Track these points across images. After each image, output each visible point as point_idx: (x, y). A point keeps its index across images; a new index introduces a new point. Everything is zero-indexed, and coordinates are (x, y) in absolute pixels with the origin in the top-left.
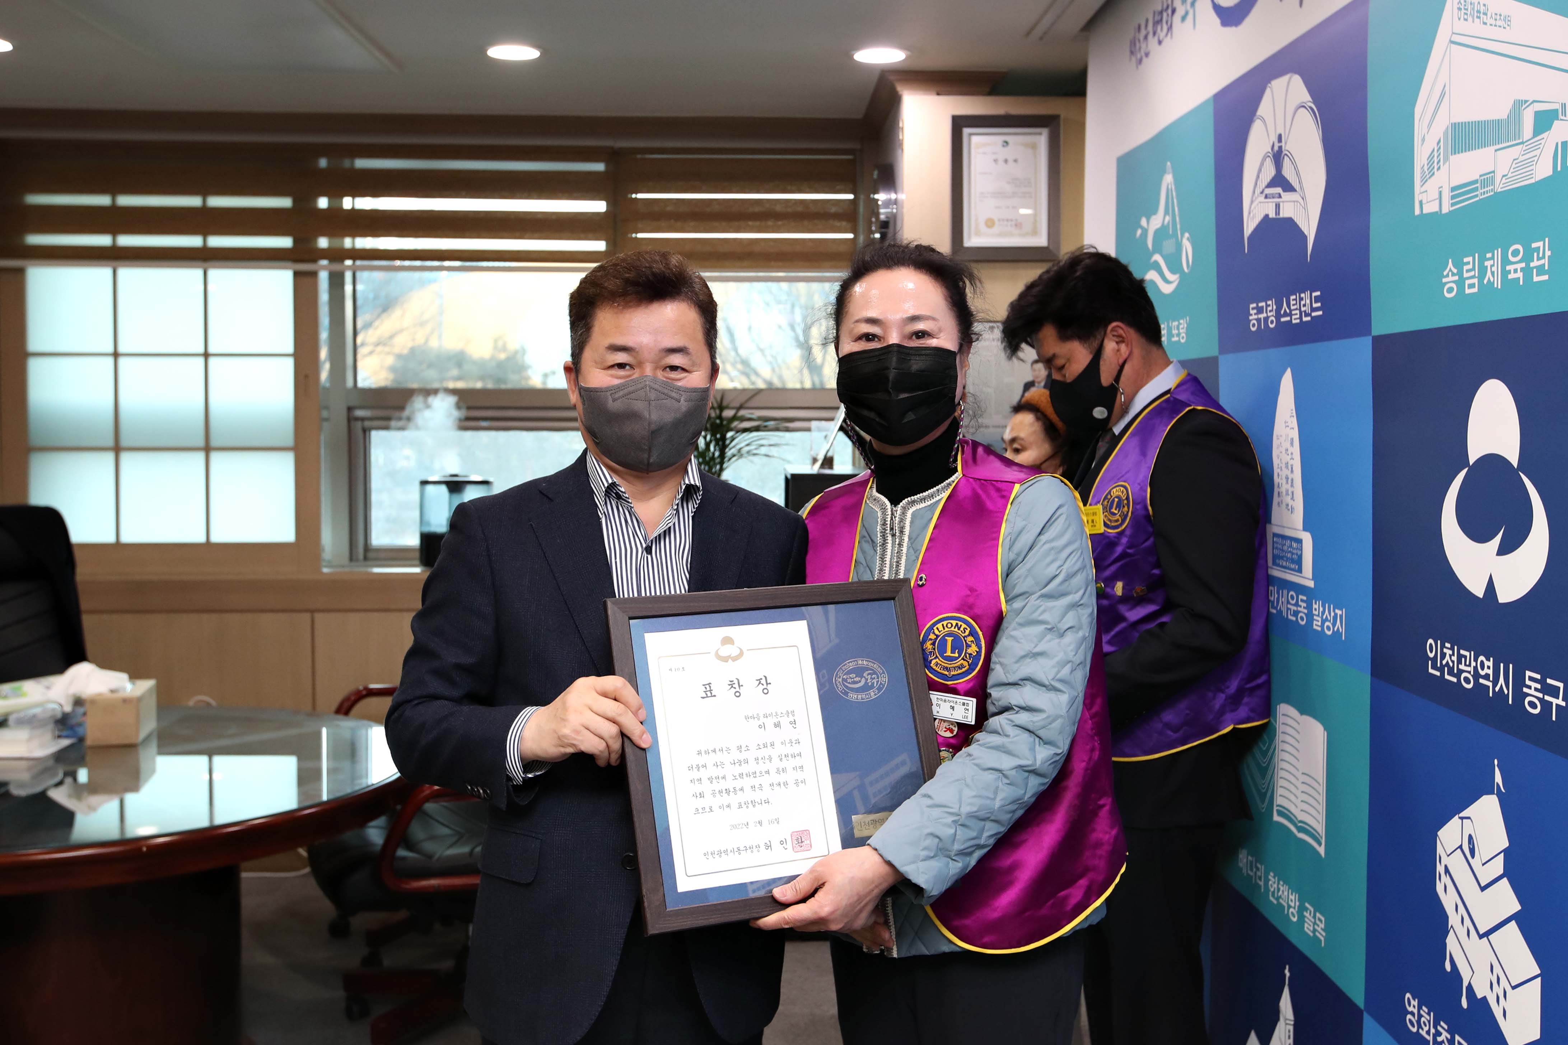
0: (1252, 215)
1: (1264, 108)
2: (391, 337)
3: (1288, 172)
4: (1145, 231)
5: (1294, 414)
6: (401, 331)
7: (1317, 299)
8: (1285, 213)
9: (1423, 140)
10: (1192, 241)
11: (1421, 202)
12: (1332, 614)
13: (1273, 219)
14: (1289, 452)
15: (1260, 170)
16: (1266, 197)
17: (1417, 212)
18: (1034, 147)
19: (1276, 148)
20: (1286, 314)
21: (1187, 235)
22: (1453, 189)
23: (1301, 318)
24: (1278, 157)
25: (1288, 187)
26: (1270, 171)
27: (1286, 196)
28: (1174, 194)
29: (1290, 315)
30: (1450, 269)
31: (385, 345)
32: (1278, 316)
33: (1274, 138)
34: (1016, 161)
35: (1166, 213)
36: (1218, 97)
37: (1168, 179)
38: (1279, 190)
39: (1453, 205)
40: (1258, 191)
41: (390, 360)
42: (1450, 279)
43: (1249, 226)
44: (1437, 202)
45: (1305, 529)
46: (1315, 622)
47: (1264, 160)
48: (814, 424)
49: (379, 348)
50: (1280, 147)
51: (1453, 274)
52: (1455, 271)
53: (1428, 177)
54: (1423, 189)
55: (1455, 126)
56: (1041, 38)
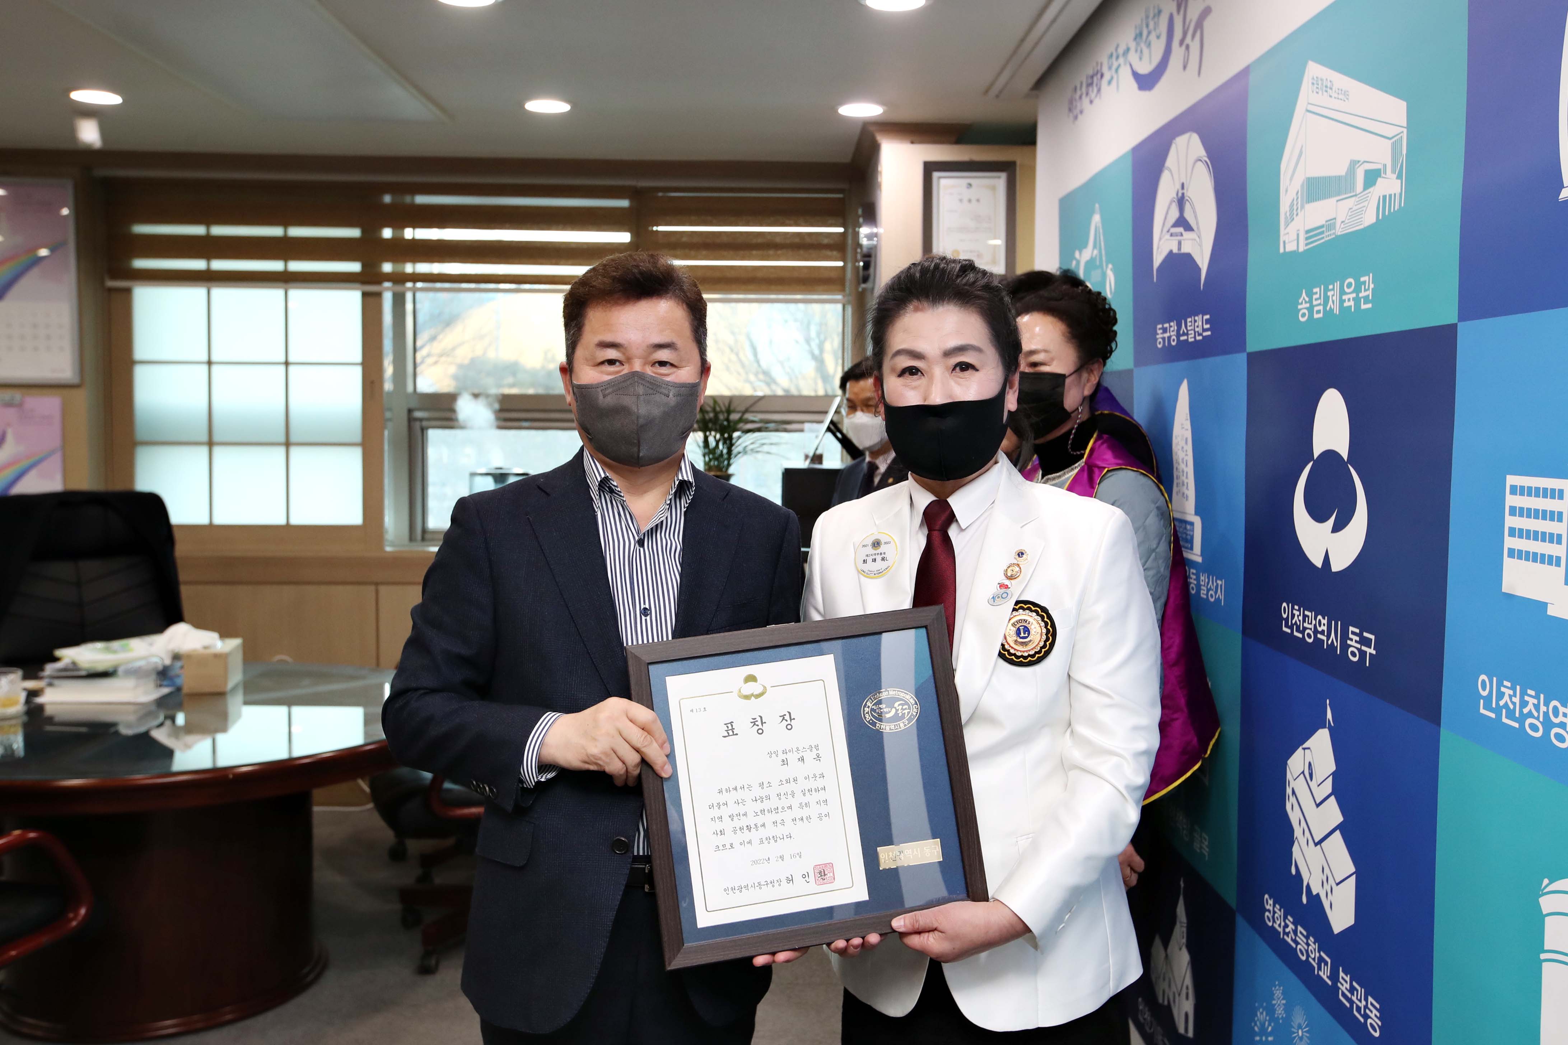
0: (1160, 250)
1: (1170, 161)
2: (454, 349)
3: (1188, 215)
4: (1078, 262)
5: (1189, 418)
6: (461, 344)
7: (1207, 321)
8: (1185, 249)
9: (1287, 191)
10: (1113, 270)
11: (1284, 242)
12: (1215, 584)
13: (1176, 254)
14: (1185, 449)
15: (1167, 213)
16: (1171, 235)
17: (1282, 250)
18: (993, 188)
19: (1180, 195)
20: (1184, 334)
21: (1110, 266)
22: (1307, 232)
23: (1195, 337)
24: (1181, 202)
25: (1188, 228)
26: (1174, 214)
27: (1187, 235)
28: (1101, 231)
29: (1187, 334)
30: (1304, 298)
31: (448, 356)
32: (1178, 335)
33: (1179, 186)
34: (978, 200)
35: (1095, 247)
36: (1136, 150)
37: (1096, 218)
38: (1181, 230)
39: (1307, 245)
40: (1165, 229)
41: (452, 370)
42: (1303, 307)
43: (1158, 259)
44: (1296, 242)
45: (1196, 513)
46: (1202, 592)
47: (1170, 204)
48: (807, 426)
49: (443, 359)
50: (1183, 194)
51: (1306, 302)
52: (1307, 299)
53: (1290, 221)
54: (1286, 231)
55: (1309, 180)
56: (997, 96)
